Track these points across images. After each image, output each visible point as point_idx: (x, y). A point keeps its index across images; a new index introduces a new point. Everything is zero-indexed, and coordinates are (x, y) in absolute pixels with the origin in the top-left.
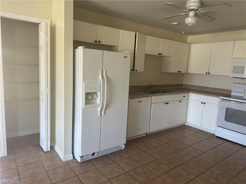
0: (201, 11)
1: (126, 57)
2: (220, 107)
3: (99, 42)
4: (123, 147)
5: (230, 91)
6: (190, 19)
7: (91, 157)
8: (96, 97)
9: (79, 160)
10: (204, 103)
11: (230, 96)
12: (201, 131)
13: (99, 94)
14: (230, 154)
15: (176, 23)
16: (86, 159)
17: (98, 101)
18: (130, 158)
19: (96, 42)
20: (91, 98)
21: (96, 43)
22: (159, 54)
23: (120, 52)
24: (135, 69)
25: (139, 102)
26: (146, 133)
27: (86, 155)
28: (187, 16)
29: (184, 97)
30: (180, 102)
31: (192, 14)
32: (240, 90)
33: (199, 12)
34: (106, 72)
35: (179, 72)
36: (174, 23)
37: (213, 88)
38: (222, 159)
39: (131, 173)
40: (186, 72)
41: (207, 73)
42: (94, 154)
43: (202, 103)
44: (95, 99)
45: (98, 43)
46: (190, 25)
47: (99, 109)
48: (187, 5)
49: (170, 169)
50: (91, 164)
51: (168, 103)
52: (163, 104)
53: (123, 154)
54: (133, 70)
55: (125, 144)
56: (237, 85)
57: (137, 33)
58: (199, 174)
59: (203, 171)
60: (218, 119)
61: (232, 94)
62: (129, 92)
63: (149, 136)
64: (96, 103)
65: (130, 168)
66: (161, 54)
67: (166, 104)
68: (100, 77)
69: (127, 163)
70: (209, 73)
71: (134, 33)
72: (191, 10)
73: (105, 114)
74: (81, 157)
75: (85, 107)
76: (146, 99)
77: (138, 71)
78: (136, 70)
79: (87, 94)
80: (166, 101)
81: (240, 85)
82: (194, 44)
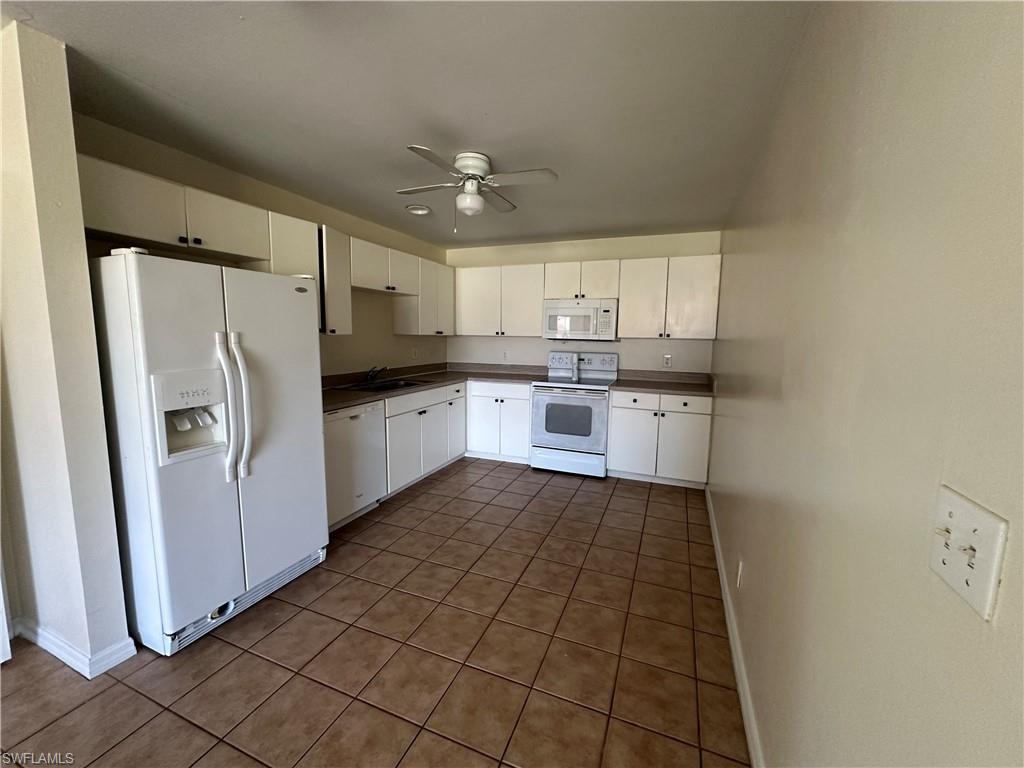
0: (493, 181)
1: (301, 290)
2: (535, 405)
3: (198, 241)
4: (322, 555)
5: (546, 369)
6: (468, 200)
7: (212, 623)
8: (209, 421)
9: (166, 648)
10: (502, 401)
11: (545, 379)
12: (502, 464)
13: (219, 411)
14: (568, 500)
15: (425, 212)
16: (192, 635)
17: (220, 433)
18: (350, 579)
19: (183, 240)
20: (189, 426)
21: (185, 245)
22: (388, 288)
23: (275, 273)
24: (330, 325)
25: (352, 418)
26: (377, 501)
27: (194, 623)
28: (461, 190)
29: (458, 391)
30: (451, 404)
31: (471, 186)
32: (563, 366)
33: (486, 185)
34: (240, 337)
35: (438, 333)
36: (420, 212)
37: (513, 367)
38: (558, 514)
39: (363, 623)
40: (452, 334)
41: (497, 333)
42: (223, 610)
43: (497, 401)
44: (207, 427)
45: (192, 244)
46: (469, 213)
47: (228, 461)
48: (458, 165)
49: (462, 574)
50: (216, 647)
51: (425, 412)
52: (414, 415)
53: (323, 577)
54: (323, 330)
55: (327, 547)
56: (557, 355)
57: (324, 226)
58: (526, 564)
59: (532, 553)
60: (534, 432)
61: (551, 374)
62: (324, 392)
63: (386, 506)
64: (210, 443)
65: (358, 610)
66: (394, 288)
67: (420, 413)
68: (219, 354)
69: (344, 600)
70: (503, 333)
71: (315, 227)
72: (470, 178)
73: (249, 472)
74: (174, 636)
75: (169, 461)
76: (369, 409)
77: (337, 333)
78: (333, 331)
79: (172, 417)
80: (420, 406)
81: (564, 355)
82: (463, 267)
